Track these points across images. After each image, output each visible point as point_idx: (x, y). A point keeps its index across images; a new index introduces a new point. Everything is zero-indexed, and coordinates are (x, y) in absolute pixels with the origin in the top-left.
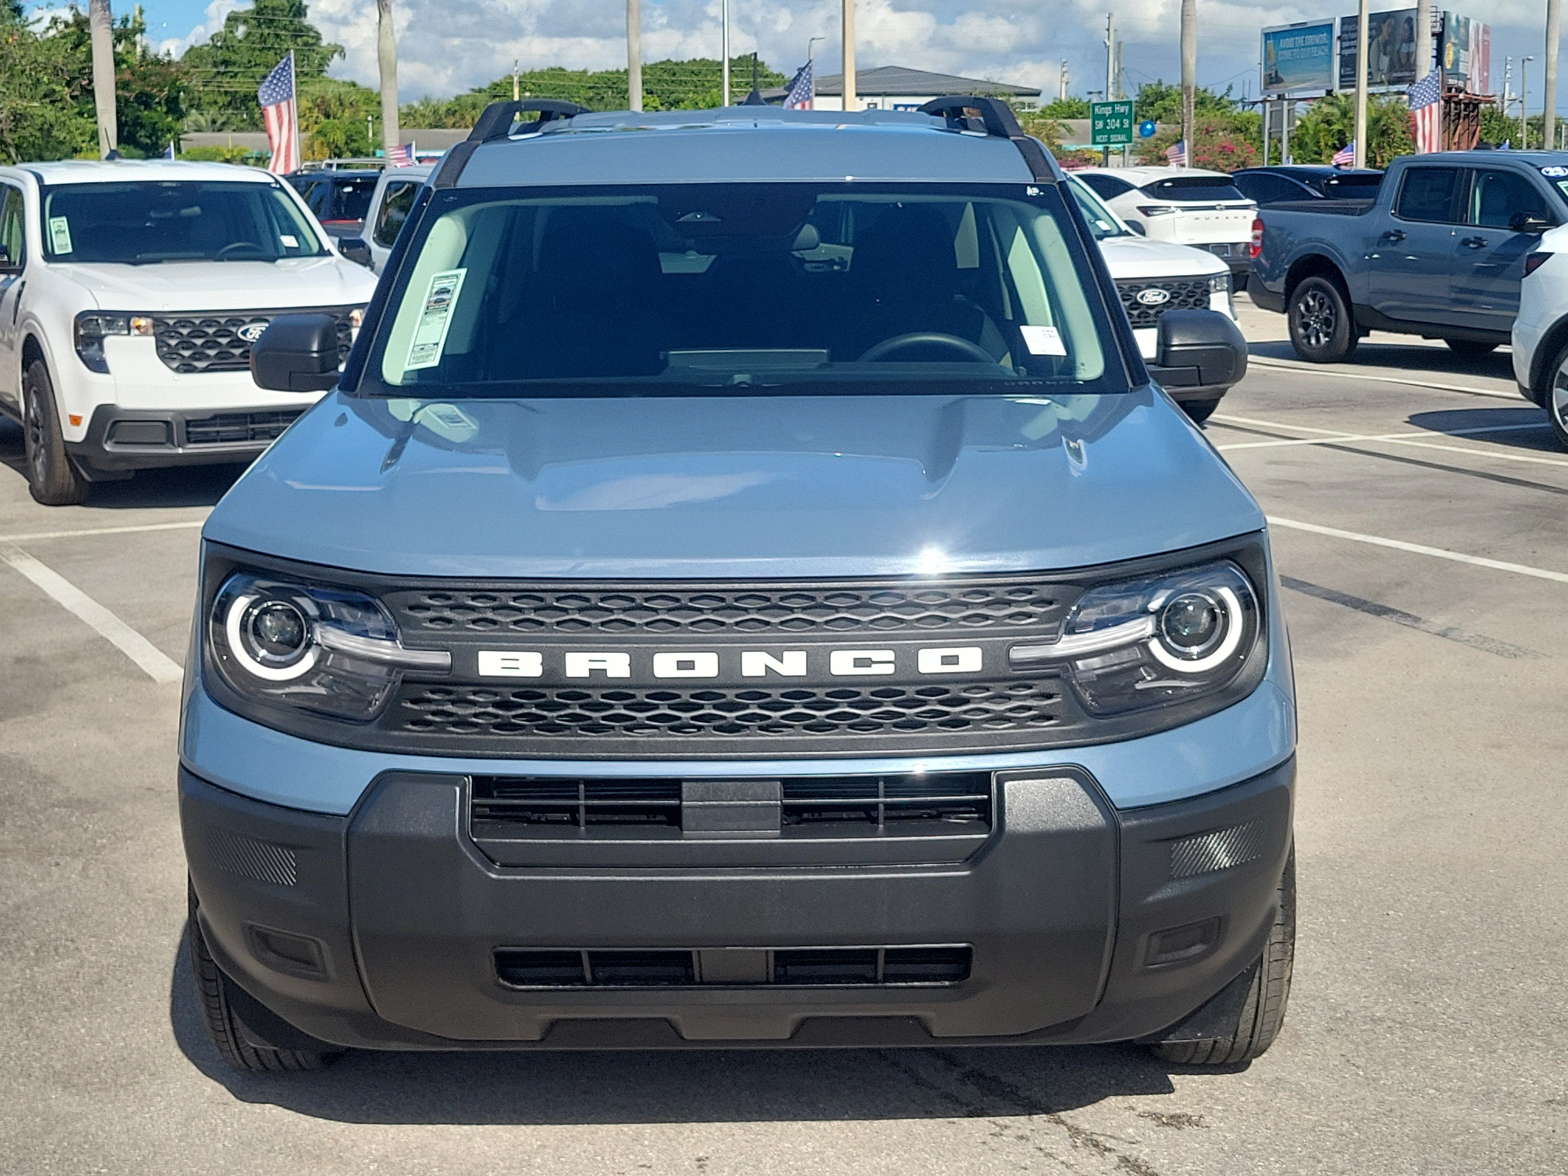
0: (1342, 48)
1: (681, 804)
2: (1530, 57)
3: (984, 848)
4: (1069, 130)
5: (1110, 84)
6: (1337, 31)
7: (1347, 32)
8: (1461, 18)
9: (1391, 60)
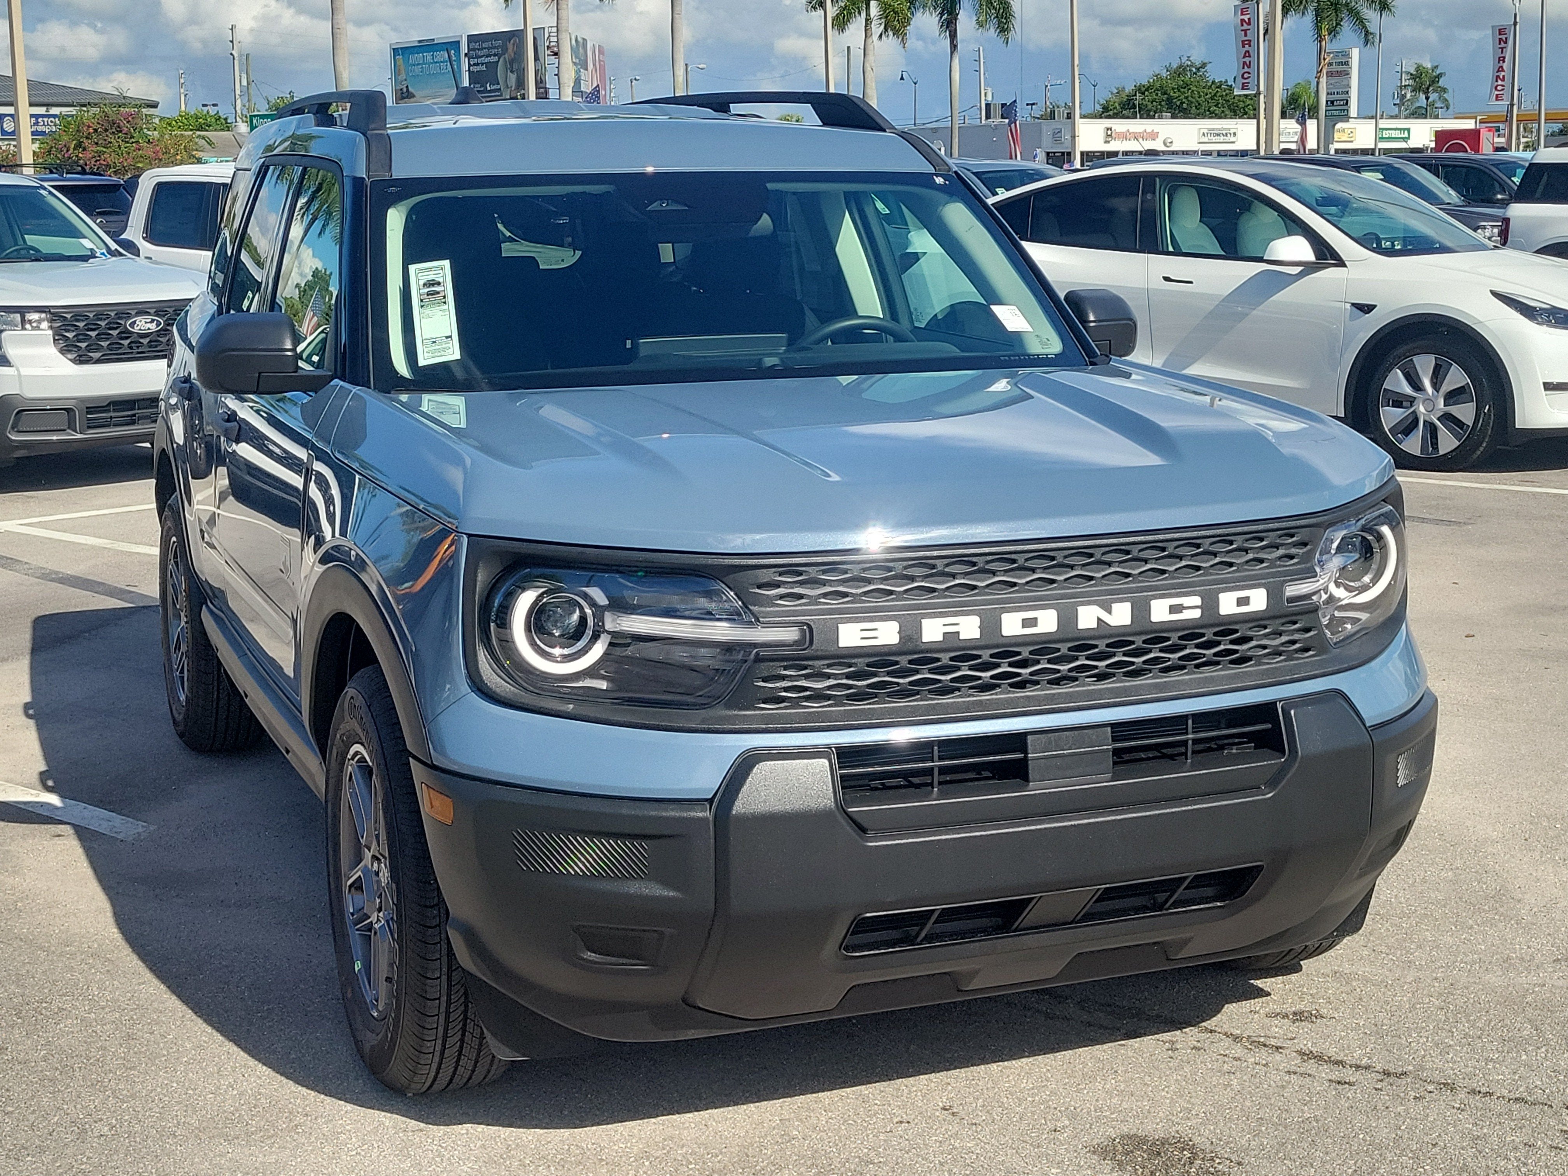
0: (470, 65)
1: (1026, 758)
2: (638, 78)
3: (1282, 771)
4: (210, 143)
5: (237, 97)
6: (464, 49)
7: (474, 50)
8: (579, 39)
9: (518, 76)
